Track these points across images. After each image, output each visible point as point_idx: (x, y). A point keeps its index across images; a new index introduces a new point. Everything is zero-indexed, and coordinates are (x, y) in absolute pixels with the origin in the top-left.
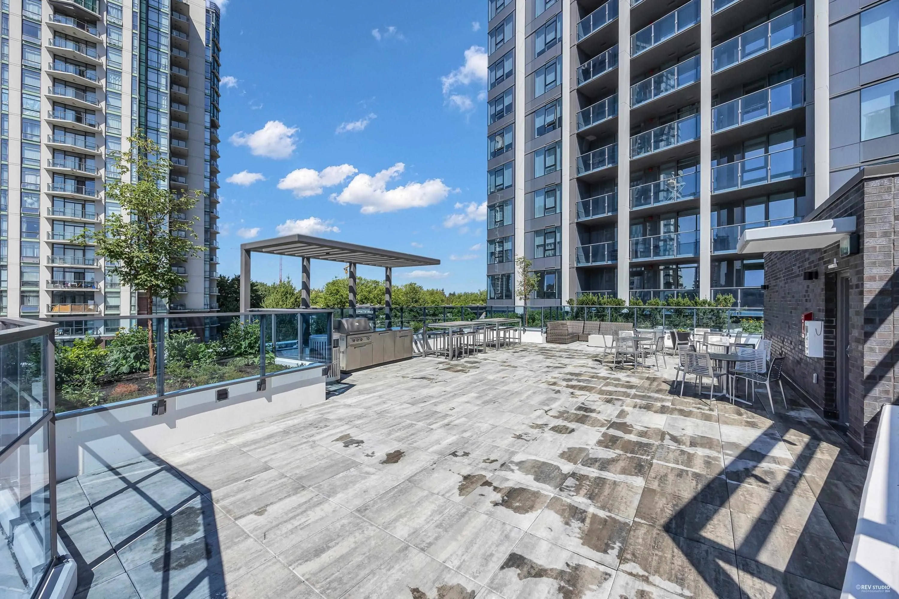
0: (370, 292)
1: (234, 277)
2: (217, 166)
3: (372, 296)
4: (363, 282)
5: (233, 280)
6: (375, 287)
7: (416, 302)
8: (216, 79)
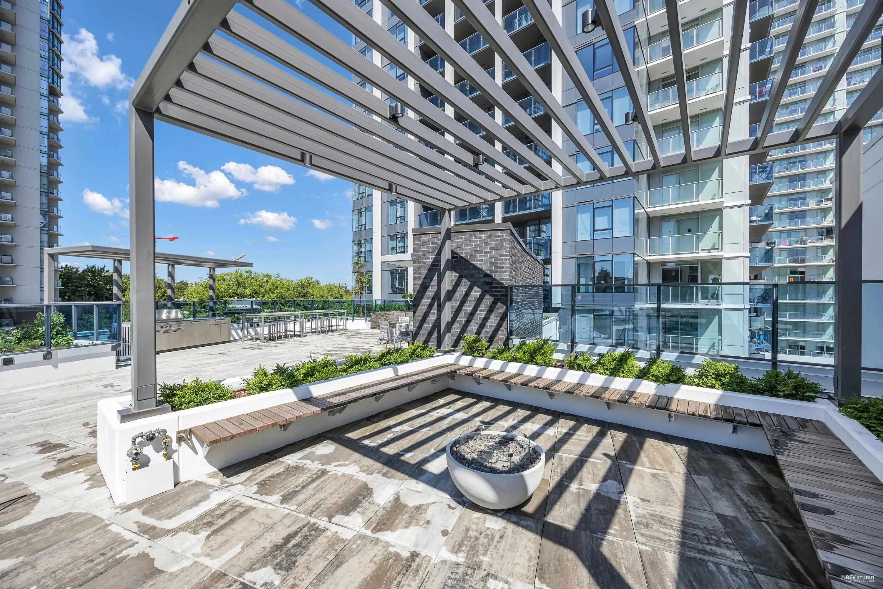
0: (261, 286)
1: (86, 268)
2: (58, 139)
3: (263, 290)
4: (253, 276)
5: (84, 271)
6: (267, 281)
7: (304, 296)
8: (56, 59)
